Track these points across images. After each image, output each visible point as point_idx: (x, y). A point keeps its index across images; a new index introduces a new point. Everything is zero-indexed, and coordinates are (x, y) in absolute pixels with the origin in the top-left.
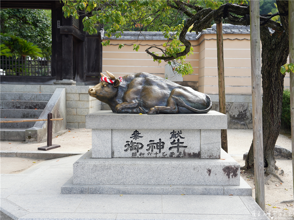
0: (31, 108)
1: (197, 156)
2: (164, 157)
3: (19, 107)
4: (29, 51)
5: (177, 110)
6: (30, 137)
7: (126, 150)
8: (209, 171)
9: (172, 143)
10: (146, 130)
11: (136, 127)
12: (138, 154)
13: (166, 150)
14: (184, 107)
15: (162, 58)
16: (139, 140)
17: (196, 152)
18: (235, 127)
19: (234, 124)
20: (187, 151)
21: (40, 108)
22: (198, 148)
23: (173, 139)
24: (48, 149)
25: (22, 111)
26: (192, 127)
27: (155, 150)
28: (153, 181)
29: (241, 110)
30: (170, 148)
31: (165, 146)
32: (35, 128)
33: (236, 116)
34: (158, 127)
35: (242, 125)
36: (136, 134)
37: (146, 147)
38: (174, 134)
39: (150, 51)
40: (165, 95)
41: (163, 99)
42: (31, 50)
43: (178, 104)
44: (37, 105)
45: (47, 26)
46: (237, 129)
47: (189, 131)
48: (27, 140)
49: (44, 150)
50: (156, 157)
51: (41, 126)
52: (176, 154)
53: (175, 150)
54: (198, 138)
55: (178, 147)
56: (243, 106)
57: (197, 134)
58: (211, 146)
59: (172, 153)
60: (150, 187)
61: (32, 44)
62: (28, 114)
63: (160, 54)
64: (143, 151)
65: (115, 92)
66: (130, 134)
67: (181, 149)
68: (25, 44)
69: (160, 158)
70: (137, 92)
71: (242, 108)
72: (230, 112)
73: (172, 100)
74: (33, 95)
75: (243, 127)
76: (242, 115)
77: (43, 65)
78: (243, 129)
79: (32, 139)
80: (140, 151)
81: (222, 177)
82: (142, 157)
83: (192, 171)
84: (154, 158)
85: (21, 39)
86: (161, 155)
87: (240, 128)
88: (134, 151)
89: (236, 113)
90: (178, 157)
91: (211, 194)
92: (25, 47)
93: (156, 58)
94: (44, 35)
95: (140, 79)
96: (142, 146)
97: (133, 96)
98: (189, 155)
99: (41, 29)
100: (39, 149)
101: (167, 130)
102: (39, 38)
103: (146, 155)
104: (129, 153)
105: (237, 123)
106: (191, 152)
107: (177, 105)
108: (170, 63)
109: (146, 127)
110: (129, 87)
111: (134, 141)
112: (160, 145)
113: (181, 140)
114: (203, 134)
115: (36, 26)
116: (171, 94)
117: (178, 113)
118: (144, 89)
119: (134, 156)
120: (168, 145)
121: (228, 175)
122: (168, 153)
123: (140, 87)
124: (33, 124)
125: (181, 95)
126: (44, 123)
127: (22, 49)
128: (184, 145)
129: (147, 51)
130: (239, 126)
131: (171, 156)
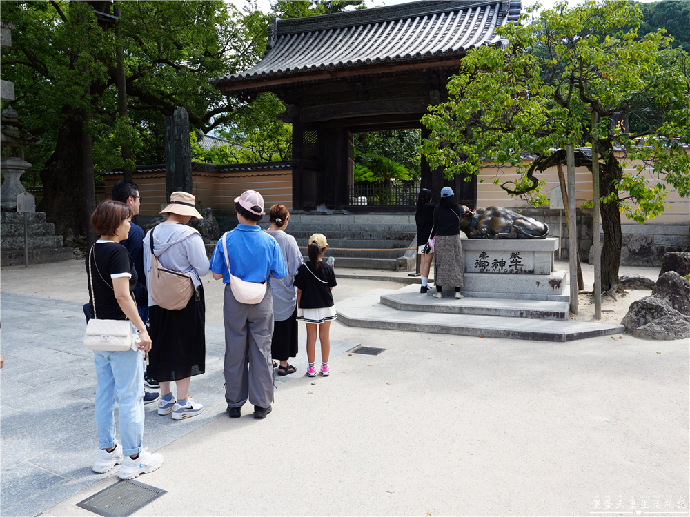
0: (400, 239)
1: (531, 272)
2: (505, 273)
3: (389, 238)
4: (394, 173)
5: (516, 236)
6: (400, 266)
7: (476, 267)
8: (538, 283)
9: (511, 262)
10: (491, 251)
11: (483, 249)
12: (485, 270)
13: (506, 267)
14: (523, 233)
15: (514, 192)
16: (486, 259)
17: (531, 269)
18: (636, 263)
19: (635, 260)
20: (523, 268)
21: (409, 239)
22: (532, 266)
23: (512, 259)
24: (417, 276)
25: (392, 242)
26: (526, 249)
27: (498, 268)
28: (494, 290)
29: (644, 243)
30: (510, 266)
31: (506, 264)
32: (405, 257)
33: (637, 250)
34: (500, 249)
35: (644, 261)
36: (484, 255)
37: (491, 265)
38: (513, 255)
39: (504, 186)
40: (509, 224)
41: (507, 227)
42: (396, 172)
43: (517, 231)
44: (406, 236)
45: (415, 139)
46: (638, 266)
47: (525, 252)
48: (398, 268)
49: (414, 276)
50: (499, 273)
51: (411, 256)
52: (515, 271)
53: (514, 268)
54: (532, 259)
55: (516, 265)
56: (646, 238)
57: (531, 255)
58: (542, 265)
59: (512, 270)
60: (491, 293)
61: (397, 164)
62: (398, 245)
63: (513, 188)
64: (489, 267)
65: (469, 222)
66: (479, 255)
67: (519, 267)
68: (389, 165)
69: (502, 273)
70: (487, 223)
71: (644, 241)
72: (629, 246)
73: (513, 229)
74: (402, 225)
75: (646, 264)
76: (646, 249)
77: (409, 185)
78: (646, 266)
79: (402, 268)
80: (487, 268)
81: (548, 288)
82: (488, 272)
83: (524, 282)
84: (497, 273)
85: (385, 160)
86: (503, 271)
87: (642, 266)
88: (482, 268)
89: (637, 247)
90: (516, 273)
91: (537, 300)
92: (390, 168)
93: (510, 192)
94: (411, 150)
95: (489, 212)
96: (488, 264)
97: (483, 225)
98: (525, 271)
99: (409, 144)
100: (409, 275)
101: (508, 251)
102: (405, 153)
103: (491, 271)
104: (478, 269)
105: (638, 259)
106: (527, 269)
107: (517, 233)
108: (521, 197)
109: (490, 249)
110: (480, 218)
111: (482, 260)
112: (503, 263)
113: (519, 260)
114: (536, 255)
115: (402, 141)
116: (513, 223)
117: (518, 238)
118: (492, 220)
119: (482, 272)
120: (508, 263)
121: (553, 286)
122: (509, 269)
123: (489, 218)
124: (403, 254)
125: (521, 224)
126: (413, 253)
127: (386, 171)
128: (521, 263)
129: (502, 187)
130: (641, 263)
131: (511, 272)
